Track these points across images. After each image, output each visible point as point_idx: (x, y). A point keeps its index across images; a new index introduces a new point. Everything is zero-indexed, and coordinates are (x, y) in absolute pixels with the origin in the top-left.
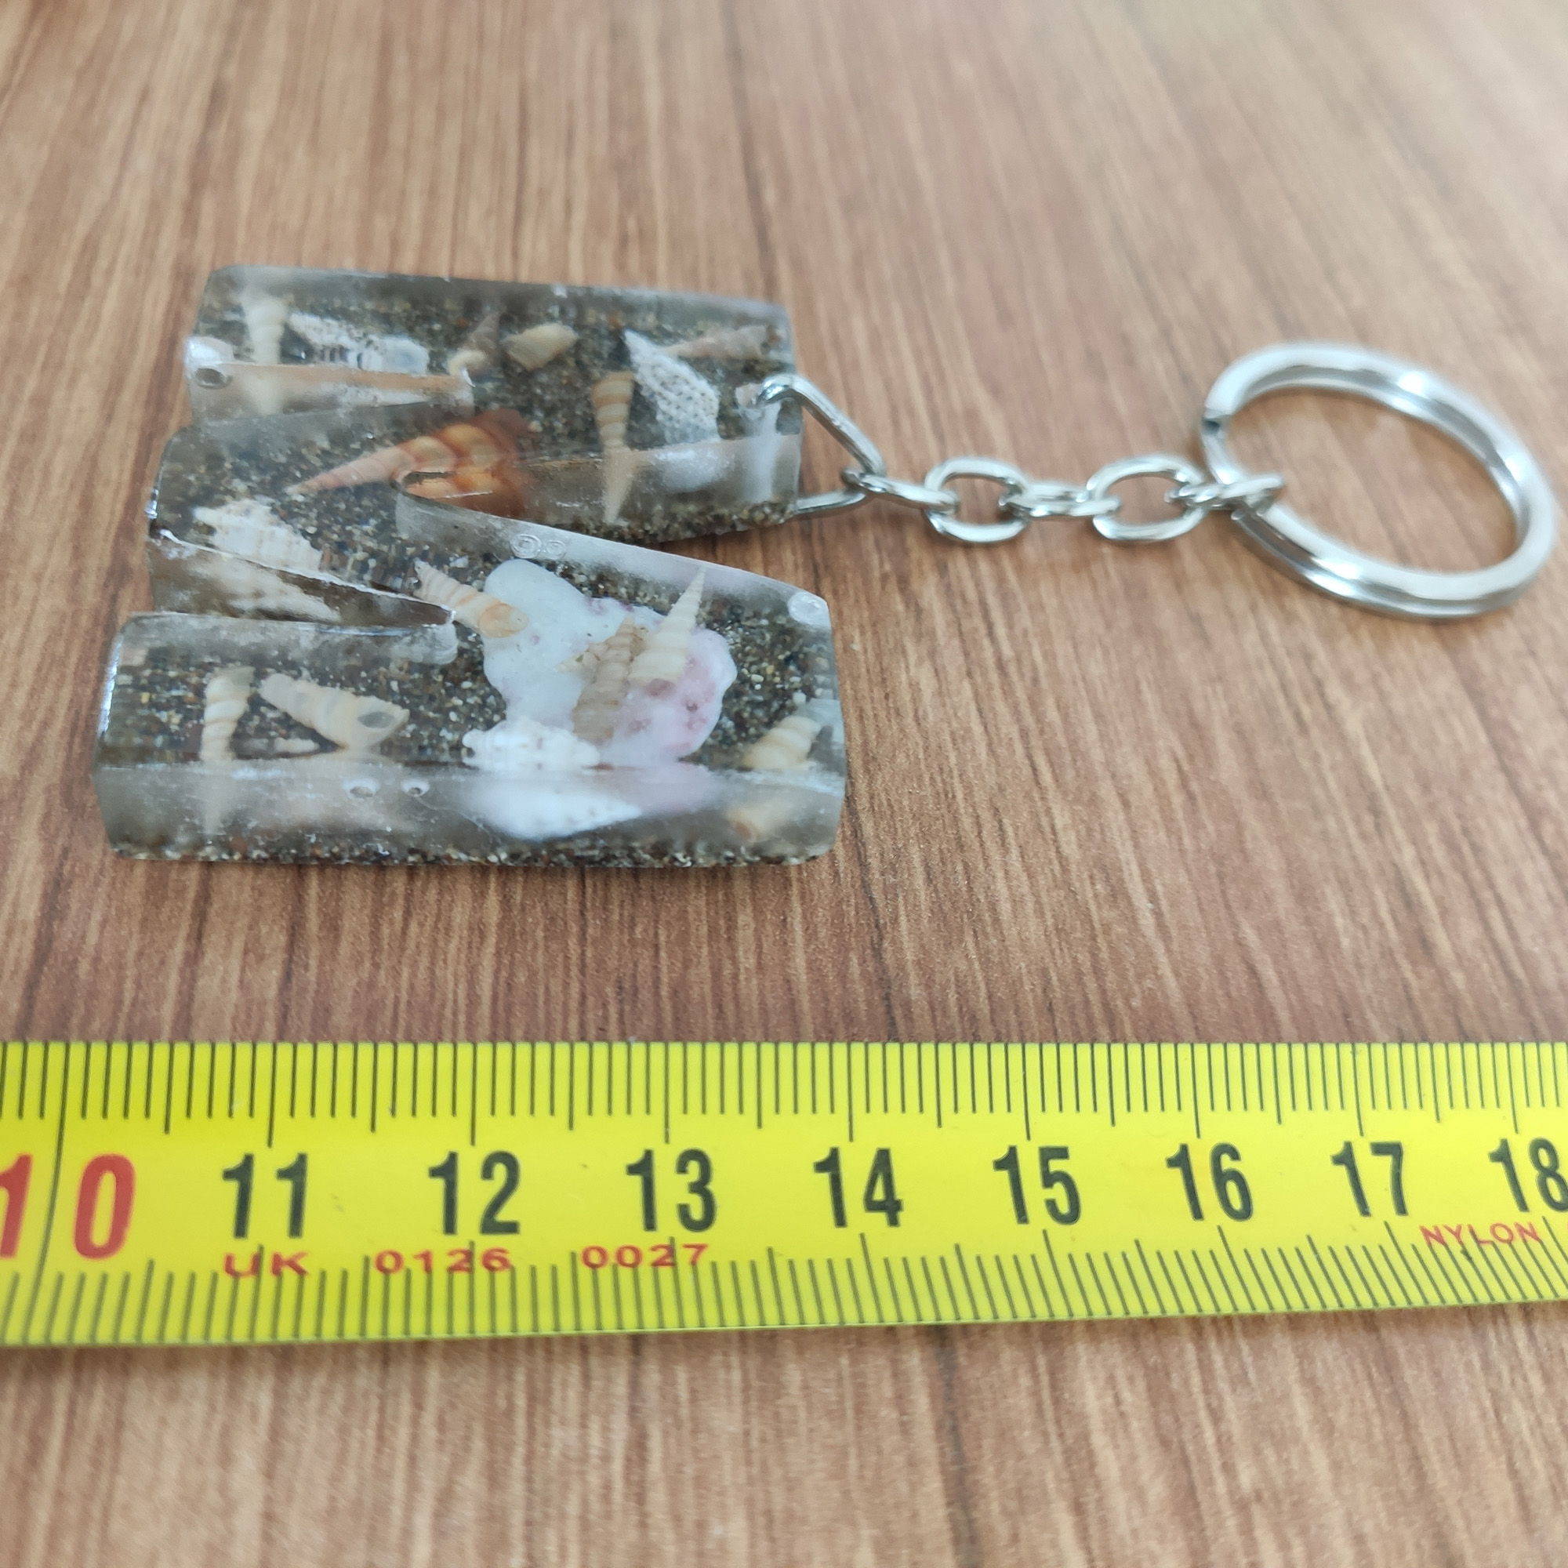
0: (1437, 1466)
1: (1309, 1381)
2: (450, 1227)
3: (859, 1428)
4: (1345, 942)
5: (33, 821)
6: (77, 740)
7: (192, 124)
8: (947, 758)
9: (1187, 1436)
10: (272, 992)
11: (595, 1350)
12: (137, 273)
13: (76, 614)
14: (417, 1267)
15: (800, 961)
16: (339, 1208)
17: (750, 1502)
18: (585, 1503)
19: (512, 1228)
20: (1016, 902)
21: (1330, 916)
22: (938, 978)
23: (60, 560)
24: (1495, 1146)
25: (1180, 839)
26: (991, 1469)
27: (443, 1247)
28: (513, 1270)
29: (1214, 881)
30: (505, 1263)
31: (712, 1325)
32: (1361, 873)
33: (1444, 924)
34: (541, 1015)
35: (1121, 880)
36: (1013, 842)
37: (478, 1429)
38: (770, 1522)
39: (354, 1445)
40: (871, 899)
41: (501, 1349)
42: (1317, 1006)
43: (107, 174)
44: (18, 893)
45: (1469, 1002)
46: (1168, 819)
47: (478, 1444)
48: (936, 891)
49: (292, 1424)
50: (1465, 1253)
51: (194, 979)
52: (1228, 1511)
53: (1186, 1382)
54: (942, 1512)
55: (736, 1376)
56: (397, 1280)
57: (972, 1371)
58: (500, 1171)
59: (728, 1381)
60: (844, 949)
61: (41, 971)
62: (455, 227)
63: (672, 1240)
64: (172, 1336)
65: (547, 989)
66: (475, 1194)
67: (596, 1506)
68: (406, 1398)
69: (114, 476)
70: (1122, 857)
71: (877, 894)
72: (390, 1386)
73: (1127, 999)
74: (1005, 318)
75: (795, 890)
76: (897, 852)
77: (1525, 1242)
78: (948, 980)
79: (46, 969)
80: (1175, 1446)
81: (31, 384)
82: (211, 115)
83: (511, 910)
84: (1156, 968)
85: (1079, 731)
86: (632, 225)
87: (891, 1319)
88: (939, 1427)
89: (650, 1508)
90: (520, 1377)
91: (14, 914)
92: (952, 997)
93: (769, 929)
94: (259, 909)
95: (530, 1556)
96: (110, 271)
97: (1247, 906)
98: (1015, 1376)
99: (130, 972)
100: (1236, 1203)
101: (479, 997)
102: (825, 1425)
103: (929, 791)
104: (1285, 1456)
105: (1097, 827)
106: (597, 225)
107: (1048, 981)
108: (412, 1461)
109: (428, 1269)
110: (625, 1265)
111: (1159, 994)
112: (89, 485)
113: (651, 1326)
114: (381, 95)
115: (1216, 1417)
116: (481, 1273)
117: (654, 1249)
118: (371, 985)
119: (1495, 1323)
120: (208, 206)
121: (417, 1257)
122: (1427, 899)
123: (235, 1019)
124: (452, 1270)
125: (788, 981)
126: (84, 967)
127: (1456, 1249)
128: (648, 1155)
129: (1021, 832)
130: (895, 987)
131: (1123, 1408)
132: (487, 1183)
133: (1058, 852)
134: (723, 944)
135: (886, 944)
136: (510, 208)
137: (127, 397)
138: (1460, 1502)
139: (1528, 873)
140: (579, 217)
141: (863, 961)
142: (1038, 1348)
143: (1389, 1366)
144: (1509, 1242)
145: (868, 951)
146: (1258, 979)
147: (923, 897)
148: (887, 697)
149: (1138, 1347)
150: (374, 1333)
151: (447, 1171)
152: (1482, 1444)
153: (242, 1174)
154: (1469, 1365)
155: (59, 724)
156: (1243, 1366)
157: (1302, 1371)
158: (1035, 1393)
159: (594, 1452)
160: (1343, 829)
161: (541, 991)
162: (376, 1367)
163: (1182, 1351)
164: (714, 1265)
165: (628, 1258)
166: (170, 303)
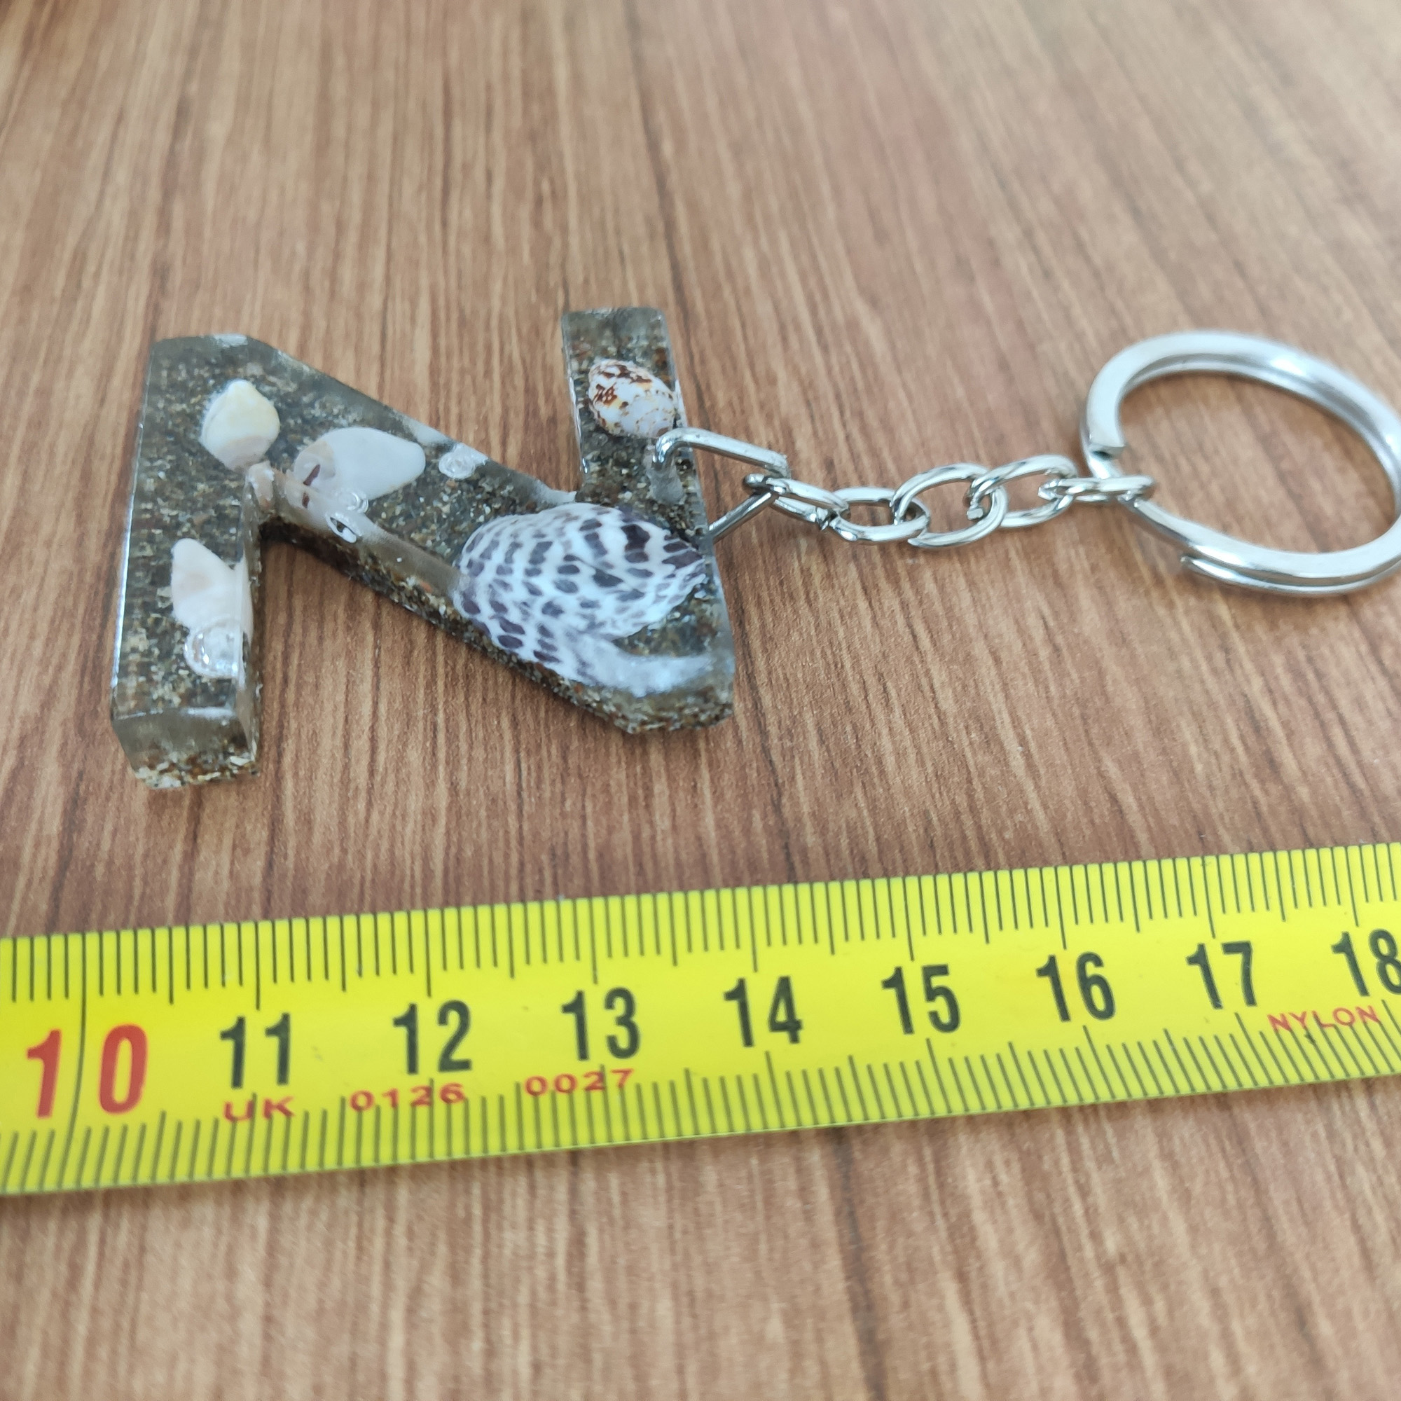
0: (1286, 1226)
1: (1168, 1156)
2: (412, 1067)
3: (768, 1218)
4: (1199, 768)
5: (53, 749)
6: (87, 679)
7: (162, 138)
8: (836, 633)
9: (1058, 1209)
10: (257, 880)
11: (539, 1164)
12: (121, 272)
13: (81, 572)
14: (385, 1104)
15: (709, 820)
16: (319, 1057)
17: (675, 1286)
18: (533, 1293)
19: (465, 1065)
20: (900, 755)
21: (1184, 745)
22: (831, 826)
23: (66, 526)
24: (1337, 939)
25: (1047, 688)
26: (884, 1247)
27: (407, 1086)
28: (466, 1102)
29: (1078, 722)
30: (460, 1096)
31: (636, 1138)
32: (1213, 705)
33: (1291, 745)
34: (486, 883)
35: (994, 728)
36: (896, 702)
37: (442, 1236)
38: (692, 1301)
39: (338, 1255)
40: (771, 761)
41: (459, 1170)
42: (1174, 827)
43: (91, 190)
44: (43, 812)
45: (1314, 813)
46: (1036, 671)
47: (442, 1249)
48: (828, 750)
49: (285, 1240)
50: (1309, 1036)
51: (191, 873)
52: (1096, 1273)
53: (1056, 1163)
54: (841, 1286)
55: (661, 1180)
56: (369, 1116)
57: (866, 1163)
58: (454, 1017)
59: (654, 1185)
60: (747, 807)
61: (64, 875)
62: (391, 205)
63: (603, 1067)
64: (181, 1176)
65: (491, 861)
66: (433, 1038)
67: (543, 1294)
68: (380, 1213)
69: (109, 450)
70: (994, 707)
71: (776, 756)
72: (367, 1204)
73: (1000, 833)
74: (881, 236)
75: (704, 759)
76: (794, 720)
77: (1365, 1023)
78: (840, 828)
79: (68, 874)
80: (1047, 1219)
81: (35, 379)
82: (177, 132)
83: (457, 795)
84: (1026, 804)
85: (954, 599)
86: (546, 187)
87: (791, 1125)
88: (838, 1213)
89: (589, 1295)
90: (476, 1190)
91: (40, 830)
92: (844, 842)
93: (681, 794)
94: (244, 810)
95: (488, 1340)
96: (97, 275)
97: (1109, 742)
98: (904, 1166)
99: (138, 871)
100: (1100, 1004)
101: (432, 871)
102: (739, 1217)
103: (820, 663)
104: (1146, 1222)
105: (972, 683)
106: (515, 188)
107: (930, 822)
108: (387, 1265)
109: (395, 1104)
110: (560, 1090)
111: (1029, 826)
112: (88, 460)
113: (584, 1143)
114: (324, 96)
115: (1084, 1191)
116: (439, 1105)
117: (587, 1076)
118: (341, 866)
119: (1339, 1096)
120: (178, 209)
121: (385, 1095)
122: (1274, 723)
123: (227, 905)
124: (415, 1104)
125: (699, 838)
126: (100, 870)
127: (1300, 1033)
128: (580, 995)
129: (903, 692)
130: (793, 837)
131: (1000, 1188)
132: (443, 1029)
133: (936, 707)
134: (641, 811)
135: (784, 800)
136: (438, 182)
137: (116, 382)
138: (1308, 1256)
139: (1369, 693)
140: (499, 184)
141: (764, 817)
142: (925, 1141)
143: (1241, 1140)
144: (1350, 1024)
145: (769, 808)
146: (1120, 807)
147: (816, 757)
148: (781, 583)
149: (1013, 1135)
150: (349, 1162)
151: (408, 1020)
152: (1328, 1204)
153: (236, 1034)
154: (1315, 1135)
155: (72, 666)
156: (1107, 1146)
157: (1161, 1148)
158: (922, 1179)
159: (541, 1250)
160: (1196, 667)
161: (485, 862)
162: (355, 1189)
163: (1052, 1137)
164: (639, 1089)
165: (564, 1085)
166: (150, 296)
